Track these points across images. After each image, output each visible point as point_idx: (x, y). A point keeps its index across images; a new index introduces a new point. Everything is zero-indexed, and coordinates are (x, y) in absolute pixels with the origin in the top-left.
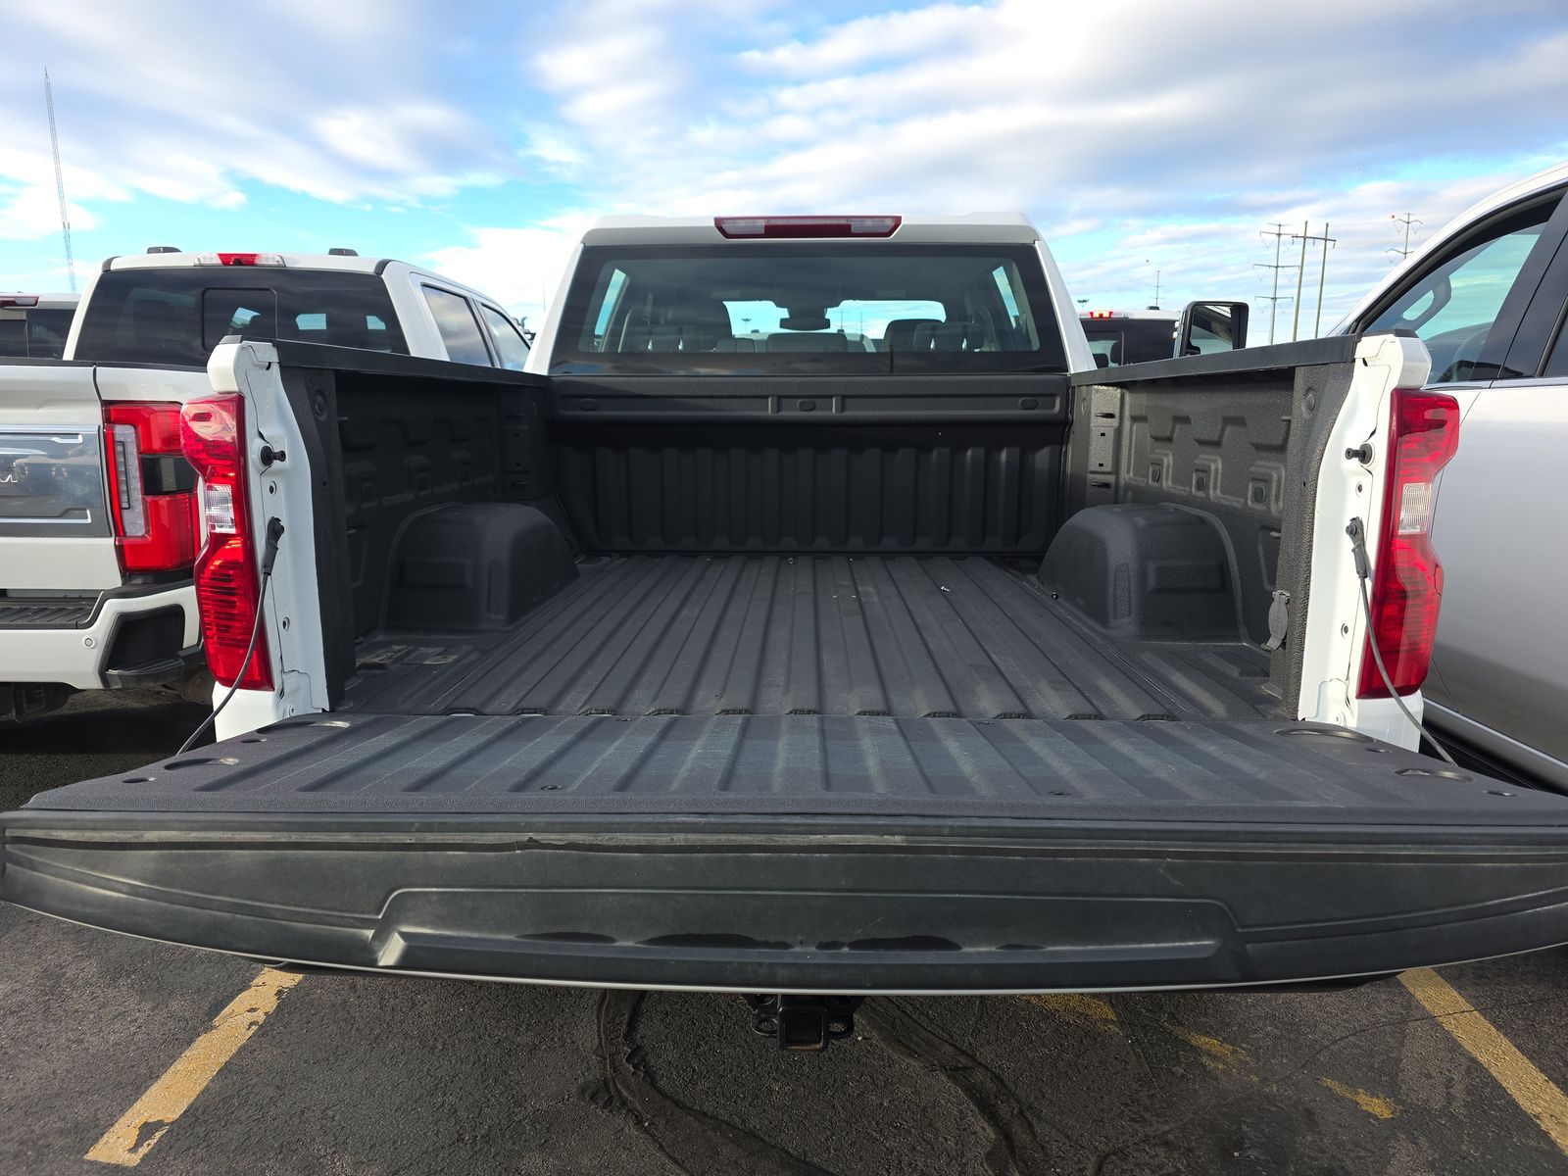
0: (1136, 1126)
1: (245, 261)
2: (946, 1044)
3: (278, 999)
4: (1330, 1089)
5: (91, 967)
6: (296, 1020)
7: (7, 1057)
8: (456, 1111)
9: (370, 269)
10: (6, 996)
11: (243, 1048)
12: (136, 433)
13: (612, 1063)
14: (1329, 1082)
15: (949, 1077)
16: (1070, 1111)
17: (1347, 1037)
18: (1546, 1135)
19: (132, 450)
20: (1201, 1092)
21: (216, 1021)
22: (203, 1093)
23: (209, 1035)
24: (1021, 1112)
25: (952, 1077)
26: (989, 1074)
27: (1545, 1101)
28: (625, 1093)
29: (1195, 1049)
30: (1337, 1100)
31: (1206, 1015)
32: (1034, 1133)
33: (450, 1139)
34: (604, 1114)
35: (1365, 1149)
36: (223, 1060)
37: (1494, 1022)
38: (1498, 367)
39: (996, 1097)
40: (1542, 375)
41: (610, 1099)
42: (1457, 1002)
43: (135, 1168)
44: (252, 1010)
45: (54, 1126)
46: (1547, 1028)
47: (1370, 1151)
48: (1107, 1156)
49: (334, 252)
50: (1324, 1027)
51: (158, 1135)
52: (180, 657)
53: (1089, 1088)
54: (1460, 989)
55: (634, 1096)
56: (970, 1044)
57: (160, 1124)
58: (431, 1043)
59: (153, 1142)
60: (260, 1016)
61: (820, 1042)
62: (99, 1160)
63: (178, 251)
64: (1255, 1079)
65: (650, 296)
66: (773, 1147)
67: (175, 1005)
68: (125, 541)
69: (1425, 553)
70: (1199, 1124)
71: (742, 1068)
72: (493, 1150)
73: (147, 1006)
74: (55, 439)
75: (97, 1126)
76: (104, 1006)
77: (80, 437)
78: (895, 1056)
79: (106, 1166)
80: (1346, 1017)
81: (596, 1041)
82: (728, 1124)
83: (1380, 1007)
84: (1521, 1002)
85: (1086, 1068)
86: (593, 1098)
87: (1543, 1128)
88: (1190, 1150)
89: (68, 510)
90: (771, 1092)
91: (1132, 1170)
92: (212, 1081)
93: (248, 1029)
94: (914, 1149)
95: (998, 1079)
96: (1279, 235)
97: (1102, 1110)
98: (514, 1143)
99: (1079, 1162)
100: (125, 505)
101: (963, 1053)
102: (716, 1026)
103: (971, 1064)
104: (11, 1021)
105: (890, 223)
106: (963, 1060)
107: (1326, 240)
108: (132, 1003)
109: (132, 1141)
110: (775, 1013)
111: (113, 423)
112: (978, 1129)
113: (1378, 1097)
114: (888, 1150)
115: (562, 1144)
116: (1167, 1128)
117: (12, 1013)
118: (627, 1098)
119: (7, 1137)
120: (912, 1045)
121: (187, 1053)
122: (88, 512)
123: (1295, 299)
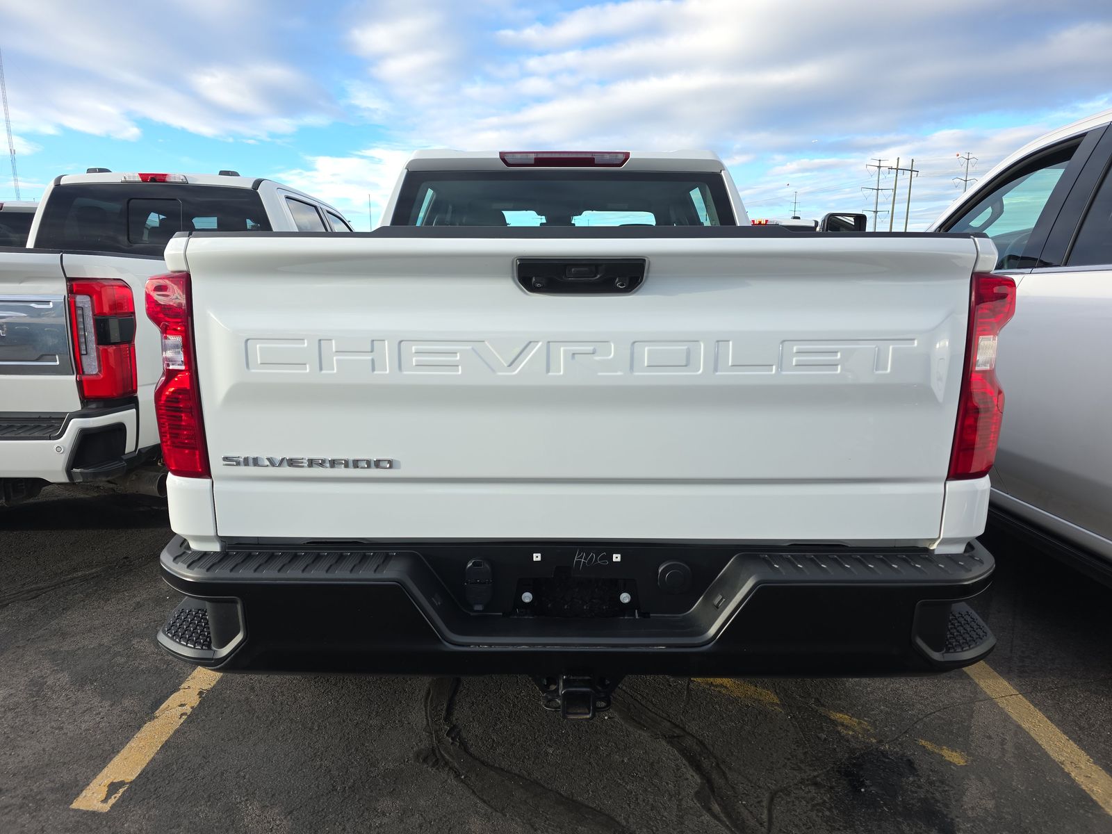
0: (795, 773)
1: (158, 179)
2: (665, 721)
3: (200, 698)
4: (924, 747)
5: (65, 678)
6: (213, 711)
7: (9, 740)
8: (330, 771)
9: (249, 186)
10: (5, 698)
11: (177, 731)
12: (92, 301)
13: (437, 736)
14: (923, 742)
15: (668, 743)
16: (751, 763)
17: (934, 713)
18: (1068, 775)
19: (89, 314)
20: (838, 750)
21: (157, 713)
22: (151, 761)
23: (152, 723)
24: (718, 764)
25: (670, 742)
26: (695, 740)
27: (1067, 753)
28: (447, 756)
29: (834, 723)
30: (929, 754)
31: (840, 699)
32: (726, 779)
33: (327, 789)
34: (432, 771)
35: (948, 785)
36: (164, 739)
37: (1032, 702)
38: (1036, 259)
39: (700, 755)
40: (1066, 264)
41: (437, 760)
42: (1007, 688)
43: (107, 813)
44: (182, 705)
45: (47, 786)
46: (1067, 705)
47: (952, 787)
48: (776, 793)
49: (222, 173)
50: (919, 706)
51: (121, 791)
52: (123, 459)
53: (762, 748)
54: (1009, 680)
55: (453, 759)
56: (682, 720)
57: (122, 784)
58: (310, 725)
59: (118, 795)
60: (188, 710)
61: (589, 714)
62: (81, 808)
63: (109, 171)
64: (874, 741)
65: (450, 207)
66: (550, 790)
67: (127, 703)
68: (84, 377)
69: (993, 383)
70: (837, 771)
71: (527, 738)
72: (357, 796)
73: (107, 704)
74: (33, 305)
75: (77, 785)
76: (76, 704)
77: (51, 303)
78: (631, 729)
79: (86, 812)
80: (933, 699)
81: (425, 722)
82: (519, 776)
83: (956, 693)
84: (1050, 689)
85: (760, 735)
86: (425, 760)
87: (1066, 770)
88: (832, 788)
89: (42, 356)
90: (547, 754)
91: (793, 802)
92: (157, 754)
93: (180, 718)
94: (646, 790)
95: (701, 743)
96: (879, 167)
97: (772, 762)
98: (372, 791)
99: (758, 797)
100: (84, 352)
101: (677, 726)
102: (507, 711)
103: (682, 734)
104: (10, 715)
105: (622, 157)
106: (677, 731)
107: (912, 171)
108: (96, 701)
109: (103, 795)
110: (558, 696)
111: (75, 294)
112: (689, 777)
113: (956, 752)
114: (628, 791)
115: (405, 791)
116: (816, 773)
117: (10, 710)
118: (448, 760)
119: (13, 794)
120: (642, 721)
121: (138, 735)
122: (57, 357)
123: (890, 212)
